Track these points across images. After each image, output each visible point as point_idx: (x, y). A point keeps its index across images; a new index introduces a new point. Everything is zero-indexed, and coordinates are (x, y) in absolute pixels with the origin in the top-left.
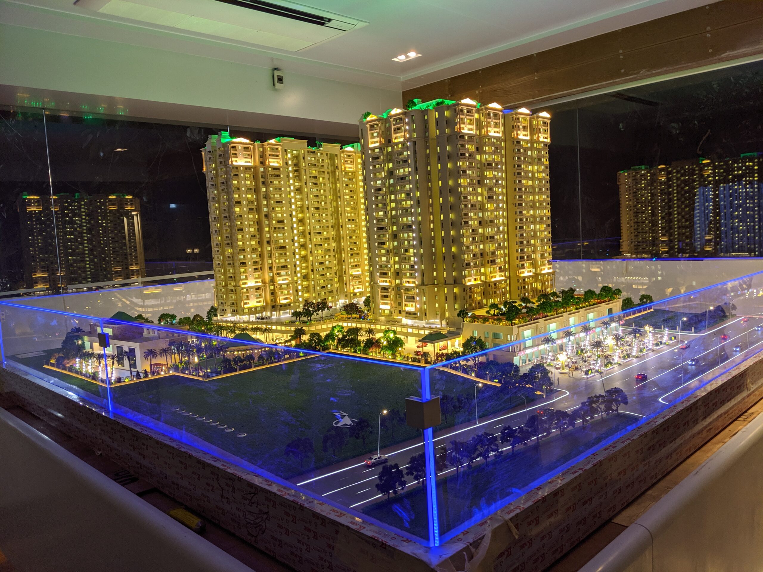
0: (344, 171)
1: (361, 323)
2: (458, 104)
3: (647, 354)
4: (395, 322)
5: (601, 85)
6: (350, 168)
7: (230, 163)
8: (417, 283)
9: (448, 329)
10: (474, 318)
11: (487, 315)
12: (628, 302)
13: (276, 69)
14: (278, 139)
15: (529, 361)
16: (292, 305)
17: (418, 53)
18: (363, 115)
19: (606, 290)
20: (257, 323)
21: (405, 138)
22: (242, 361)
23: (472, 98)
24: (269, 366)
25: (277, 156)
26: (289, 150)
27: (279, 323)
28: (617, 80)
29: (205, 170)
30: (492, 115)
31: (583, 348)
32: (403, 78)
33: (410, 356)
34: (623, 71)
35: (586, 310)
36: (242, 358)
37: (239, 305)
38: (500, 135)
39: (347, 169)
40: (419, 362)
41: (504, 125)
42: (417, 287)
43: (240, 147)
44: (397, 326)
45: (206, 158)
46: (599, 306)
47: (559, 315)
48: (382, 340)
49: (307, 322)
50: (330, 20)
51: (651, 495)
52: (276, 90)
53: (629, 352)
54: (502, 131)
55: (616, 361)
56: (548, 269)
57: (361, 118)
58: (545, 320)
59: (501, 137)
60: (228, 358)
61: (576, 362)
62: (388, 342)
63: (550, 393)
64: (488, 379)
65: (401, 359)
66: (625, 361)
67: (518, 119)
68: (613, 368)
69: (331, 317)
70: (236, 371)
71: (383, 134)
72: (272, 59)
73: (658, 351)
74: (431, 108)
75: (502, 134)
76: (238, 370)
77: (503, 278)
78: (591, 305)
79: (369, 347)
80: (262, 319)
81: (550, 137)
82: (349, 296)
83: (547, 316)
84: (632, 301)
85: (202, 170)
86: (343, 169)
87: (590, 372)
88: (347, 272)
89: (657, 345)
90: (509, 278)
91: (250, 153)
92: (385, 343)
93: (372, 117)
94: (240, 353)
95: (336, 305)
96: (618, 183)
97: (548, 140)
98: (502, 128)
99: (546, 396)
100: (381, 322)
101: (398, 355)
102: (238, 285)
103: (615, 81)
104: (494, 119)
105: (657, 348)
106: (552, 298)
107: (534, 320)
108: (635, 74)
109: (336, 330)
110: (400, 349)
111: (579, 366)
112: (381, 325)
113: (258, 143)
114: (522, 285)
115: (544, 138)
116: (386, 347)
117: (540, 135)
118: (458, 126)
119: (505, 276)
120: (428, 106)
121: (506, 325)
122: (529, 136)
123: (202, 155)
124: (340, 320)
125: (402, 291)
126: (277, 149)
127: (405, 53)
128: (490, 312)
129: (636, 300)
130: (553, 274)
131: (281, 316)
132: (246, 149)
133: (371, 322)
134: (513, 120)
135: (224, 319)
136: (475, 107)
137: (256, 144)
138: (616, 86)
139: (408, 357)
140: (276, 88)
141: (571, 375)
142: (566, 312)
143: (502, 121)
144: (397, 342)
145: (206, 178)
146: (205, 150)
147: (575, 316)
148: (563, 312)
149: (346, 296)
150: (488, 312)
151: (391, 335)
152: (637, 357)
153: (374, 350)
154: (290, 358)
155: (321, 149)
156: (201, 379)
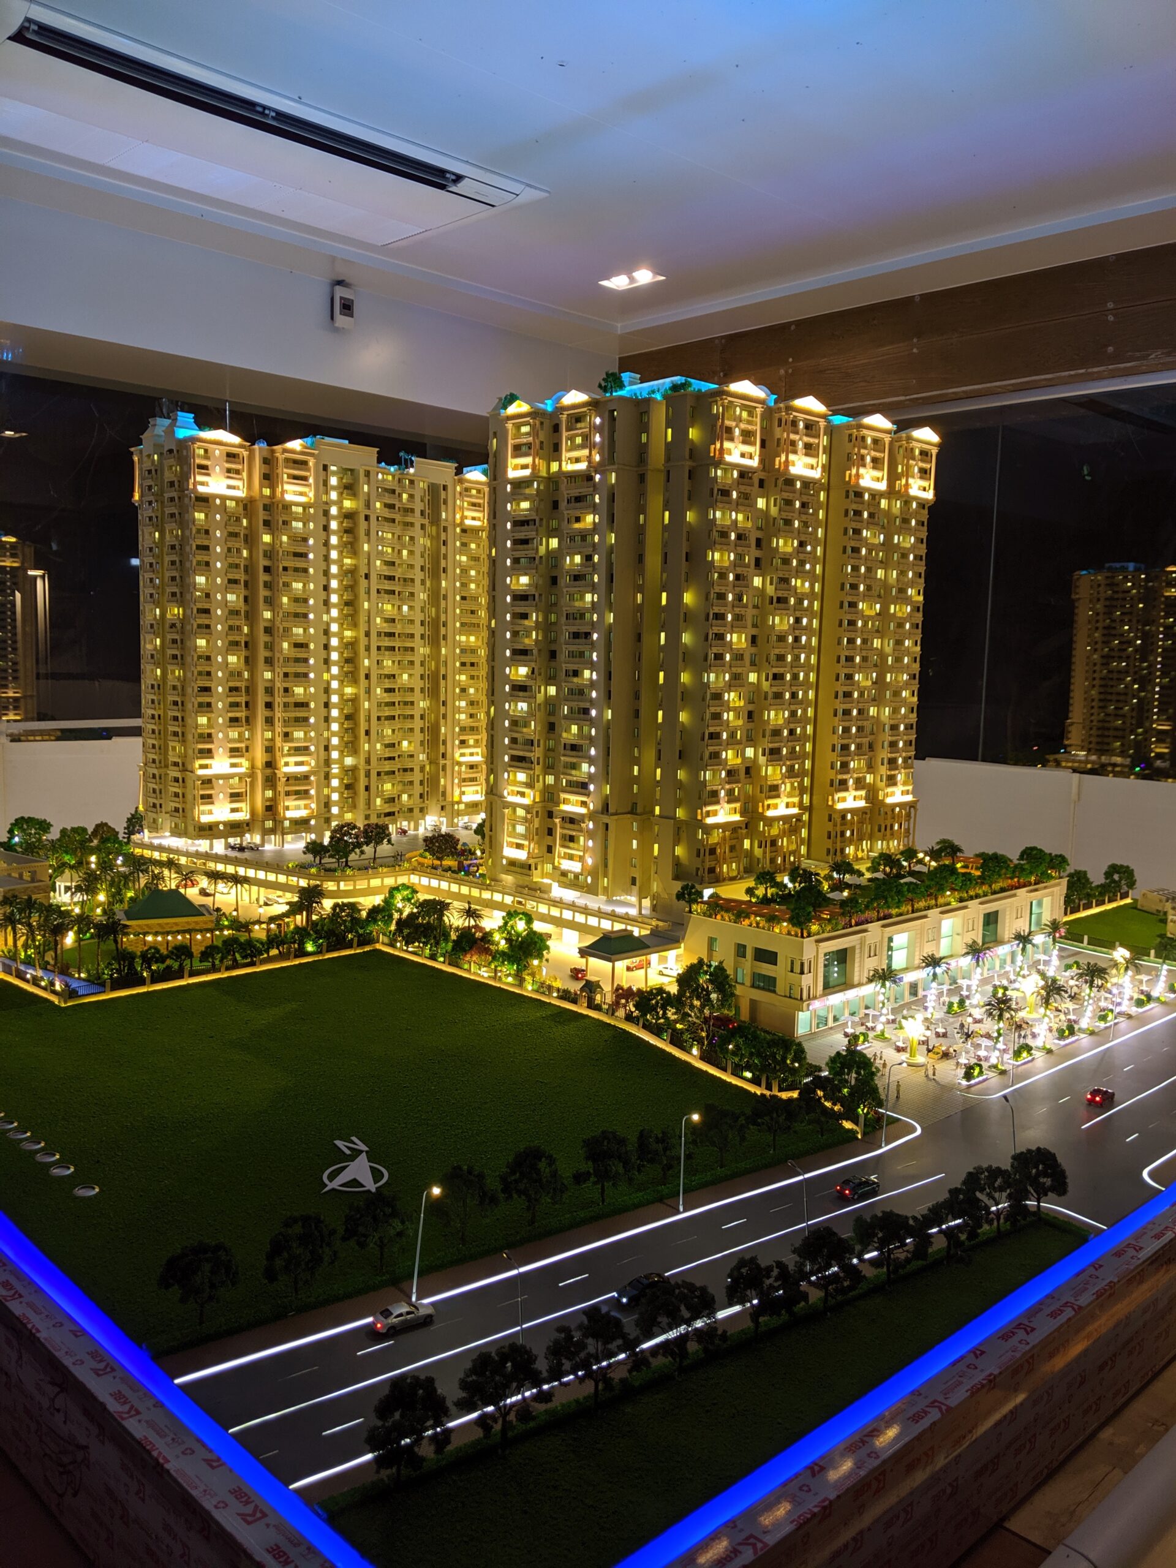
0: (459, 525)
1: (460, 882)
2: (720, 393)
3: (1116, 1024)
4: (535, 890)
5: (1058, 378)
6: (474, 519)
7: (191, 486)
8: (591, 806)
9: (654, 923)
10: (717, 906)
11: (747, 898)
12: (1079, 880)
13: (340, 283)
14: (309, 440)
15: (835, 1019)
16: (313, 822)
17: (656, 272)
18: (500, 399)
19: (1033, 856)
20: (225, 860)
21: (590, 462)
22: (162, 959)
23: (757, 382)
24: (226, 975)
25: (305, 479)
26: (333, 468)
27: (276, 865)
28: (1095, 370)
29: (137, 497)
30: (801, 425)
31: (965, 993)
32: (621, 327)
33: (558, 984)
34: (1110, 349)
35: (981, 903)
36: (164, 952)
37: (189, 815)
38: (816, 474)
39: (468, 522)
40: (574, 1001)
41: (829, 450)
42: (592, 816)
43: (217, 452)
44: (540, 900)
45: (141, 469)
46: (1014, 895)
47: (917, 914)
48: (497, 937)
49: (335, 870)
50: (459, 178)
51: (1111, 1444)
52: (337, 330)
53: (1072, 1017)
54: (823, 466)
55: (1038, 1042)
56: (903, 793)
57: (496, 408)
58: (884, 926)
59: (820, 480)
60: (130, 949)
61: (945, 1035)
62: (509, 940)
63: (876, 1127)
64: (729, 1070)
65: (535, 987)
66: (1062, 1043)
67: (863, 438)
68: (1033, 1059)
69: (396, 861)
70: (142, 982)
71: (541, 448)
72: (333, 259)
73: (1141, 1020)
74: (658, 397)
75: (823, 470)
76: (148, 981)
77: (795, 811)
78: (994, 893)
79: (465, 952)
80: (241, 849)
81: (935, 488)
82: (448, 808)
83: (890, 916)
84: (1087, 880)
85: (132, 496)
86: (458, 521)
87: (977, 1070)
88: (448, 756)
89: (1140, 1003)
90: (810, 809)
91: (239, 467)
92: (503, 945)
93: (520, 406)
94: (159, 938)
95: (416, 829)
96: (1073, 597)
97: (930, 495)
98: (823, 458)
99: (864, 1134)
100: (504, 887)
101: (529, 979)
102: (189, 768)
103: (1090, 370)
104: (807, 435)
105: (1140, 1010)
106: (905, 864)
107: (857, 924)
108: (1138, 359)
109: (399, 896)
110: (536, 962)
111: (951, 1050)
112: (504, 893)
113: (260, 447)
114: (839, 829)
115: (921, 489)
116: (503, 954)
117: (911, 481)
118: (718, 445)
119: (801, 805)
120: (653, 392)
121: (789, 934)
122: (885, 482)
123: (133, 462)
124: (414, 870)
125: (557, 821)
126: (305, 463)
127: (629, 270)
128: (757, 892)
129: (1097, 878)
130: (912, 805)
131: (287, 846)
132: (231, 456)
133: (483, 884)
134: (850, 441)
135: (156, 842)
136: (762, 402)
137: (256, 447)
138: (1091, 384)
139: (550, 987)
140: (337, 325)
141: (930, 1072)
142: (937, 906)
143: (824, 440)
144: (529, 945)
145: (140, 517)
146: (141, 451)
147: (955, 916)
148: (929, 908)
149: (443, 808)
150: (750, 891)
151: (521, 926)
152: (1092, 1033)
153: (474, 958)
154: (282, 957)
155: (412, 470)
156: (55, 1000)
